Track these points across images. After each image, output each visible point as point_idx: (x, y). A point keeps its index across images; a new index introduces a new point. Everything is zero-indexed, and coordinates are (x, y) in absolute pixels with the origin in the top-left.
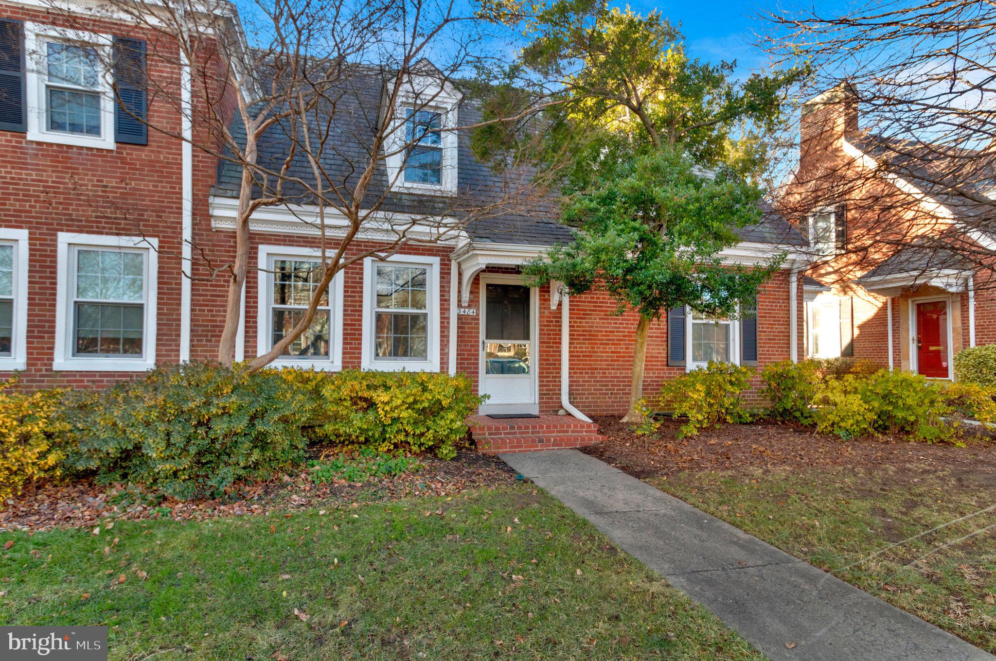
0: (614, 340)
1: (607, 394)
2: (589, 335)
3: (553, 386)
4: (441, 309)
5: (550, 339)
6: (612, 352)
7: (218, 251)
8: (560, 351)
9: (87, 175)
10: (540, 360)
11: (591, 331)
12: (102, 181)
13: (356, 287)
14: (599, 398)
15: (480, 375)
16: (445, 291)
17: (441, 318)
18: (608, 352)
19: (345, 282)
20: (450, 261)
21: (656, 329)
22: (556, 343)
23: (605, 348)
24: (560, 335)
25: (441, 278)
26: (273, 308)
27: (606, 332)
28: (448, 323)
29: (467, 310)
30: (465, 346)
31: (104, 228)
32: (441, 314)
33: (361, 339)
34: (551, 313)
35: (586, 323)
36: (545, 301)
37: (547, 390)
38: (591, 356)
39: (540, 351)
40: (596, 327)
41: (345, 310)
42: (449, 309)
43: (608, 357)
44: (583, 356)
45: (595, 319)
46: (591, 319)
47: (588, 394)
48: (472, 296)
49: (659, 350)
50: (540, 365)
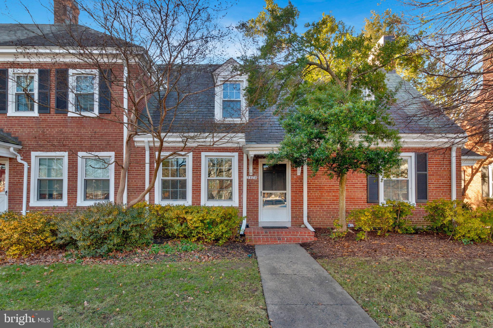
0: (334, 190)
1: (331, 217)
2: (319, 188)
3: (299, 213)
4: (239, 177)
5: (297, 190)
6: (333, 196)
7: (138, 156)
8: (303, 196)
9: (88, 128)
10: (292, 200)
11: (320, 185)
12: (94, 130)
13: (198, 168)
14: (326, 219)
15: (259, 208)
16: (241, 168)
17: (239, 181)
18: (331, 196)
19: (193, 166)
20: (243, 154)
21: (360, 183)
22: (300, 192)
23: (329, 194)
24: (303, 188)
25: (239, 162)
26: (162, 179)
27: (329, 185)
28: (243, 183)
29: (252, 177)
30: (251, 194)
31: (94, 149)
32: (239, 179)
33: (200, 192)
34: (297, 177)
35: (317, 181)
36: (294, 171)
37: (295, 215)
38: (321, 198)
39: (292, 196)
40: (323, 183)
41: (193, 179)
42: (243, 177)
43: (331, 198)
44: (316, 198)
45: (323, 179)
46: (320, 179)
47: (319, 217)
48: (255, 170)
49: (362, 195)
50: (292, 202)
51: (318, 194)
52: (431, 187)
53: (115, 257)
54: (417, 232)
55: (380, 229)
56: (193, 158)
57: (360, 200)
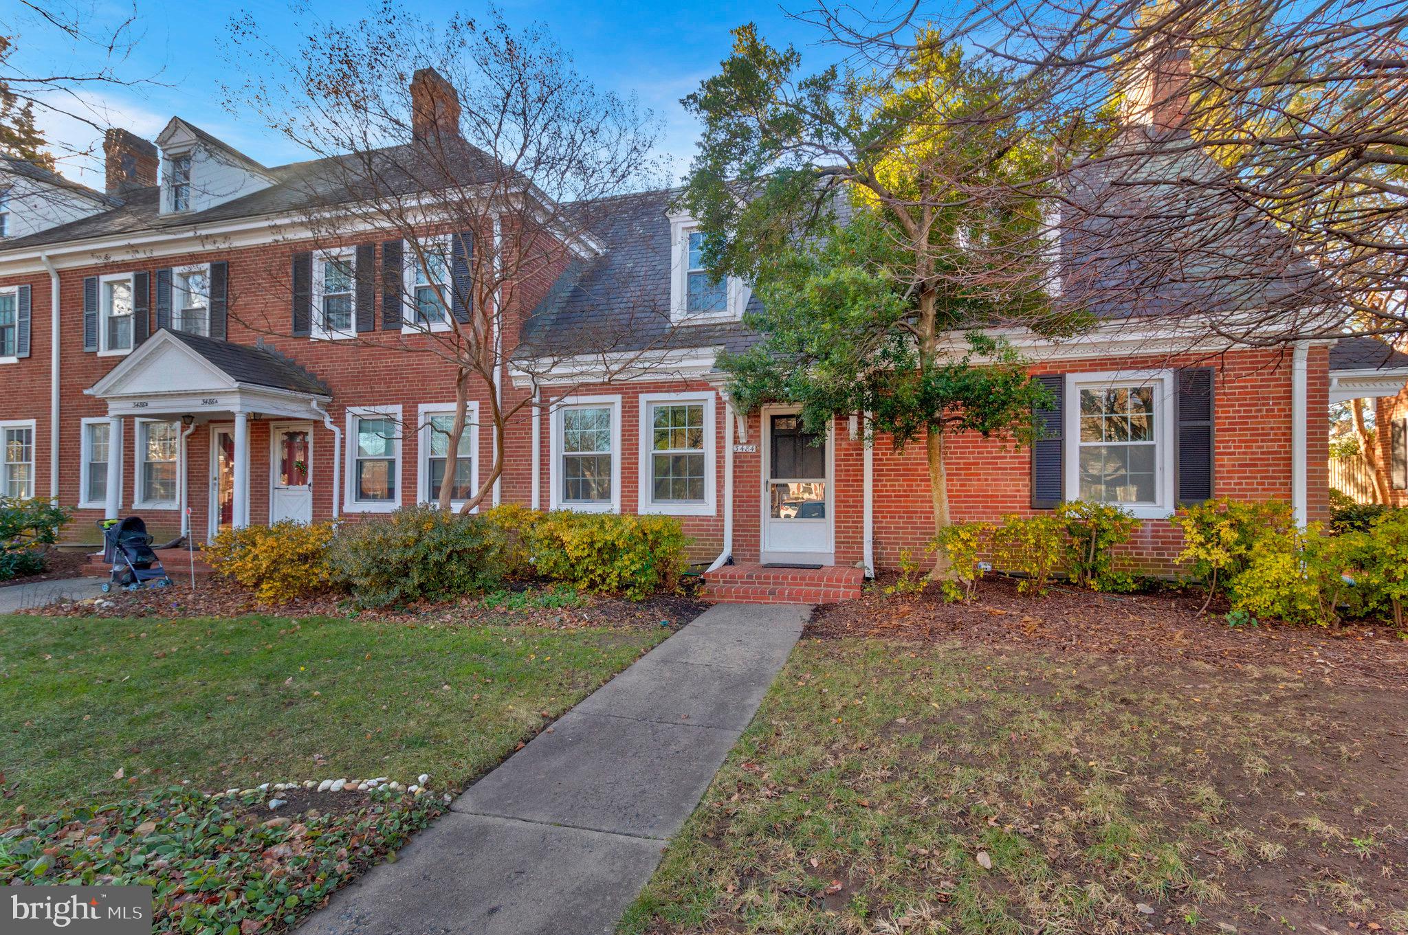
2: (905, 469)
3: (853, 532)
4: (717, 447)
5: (849, 475)
8: (862, 491)
10: (836, 502)
11: (907, 464)
13: (632, 431)
15: (762, 519)
16: (721, 428)
17: (717, 457)
19: (622, 425)
21: (1013, 457)
24: (862, 470)
25: (717, 413)
26: (563, 456)
28: (724, 462)
29: (745, 447)
30: (743, 486)
32: (717, 452)
33: (637, 482)
34: (849, 444)
36: (842, 430)
37: (845, 537)
38: (907, 496)
39: (837, 491)
40: (915, 459)
41: (623, 454)
42: (725, 447)
44: (896, 496)
47: (904, 544)
48: (751, 431)
49: (1018, 487)
50: (836, 507)
51: (900, 486)
52: (1222, 463)
56: (623, 407)
57: (1011, 502)
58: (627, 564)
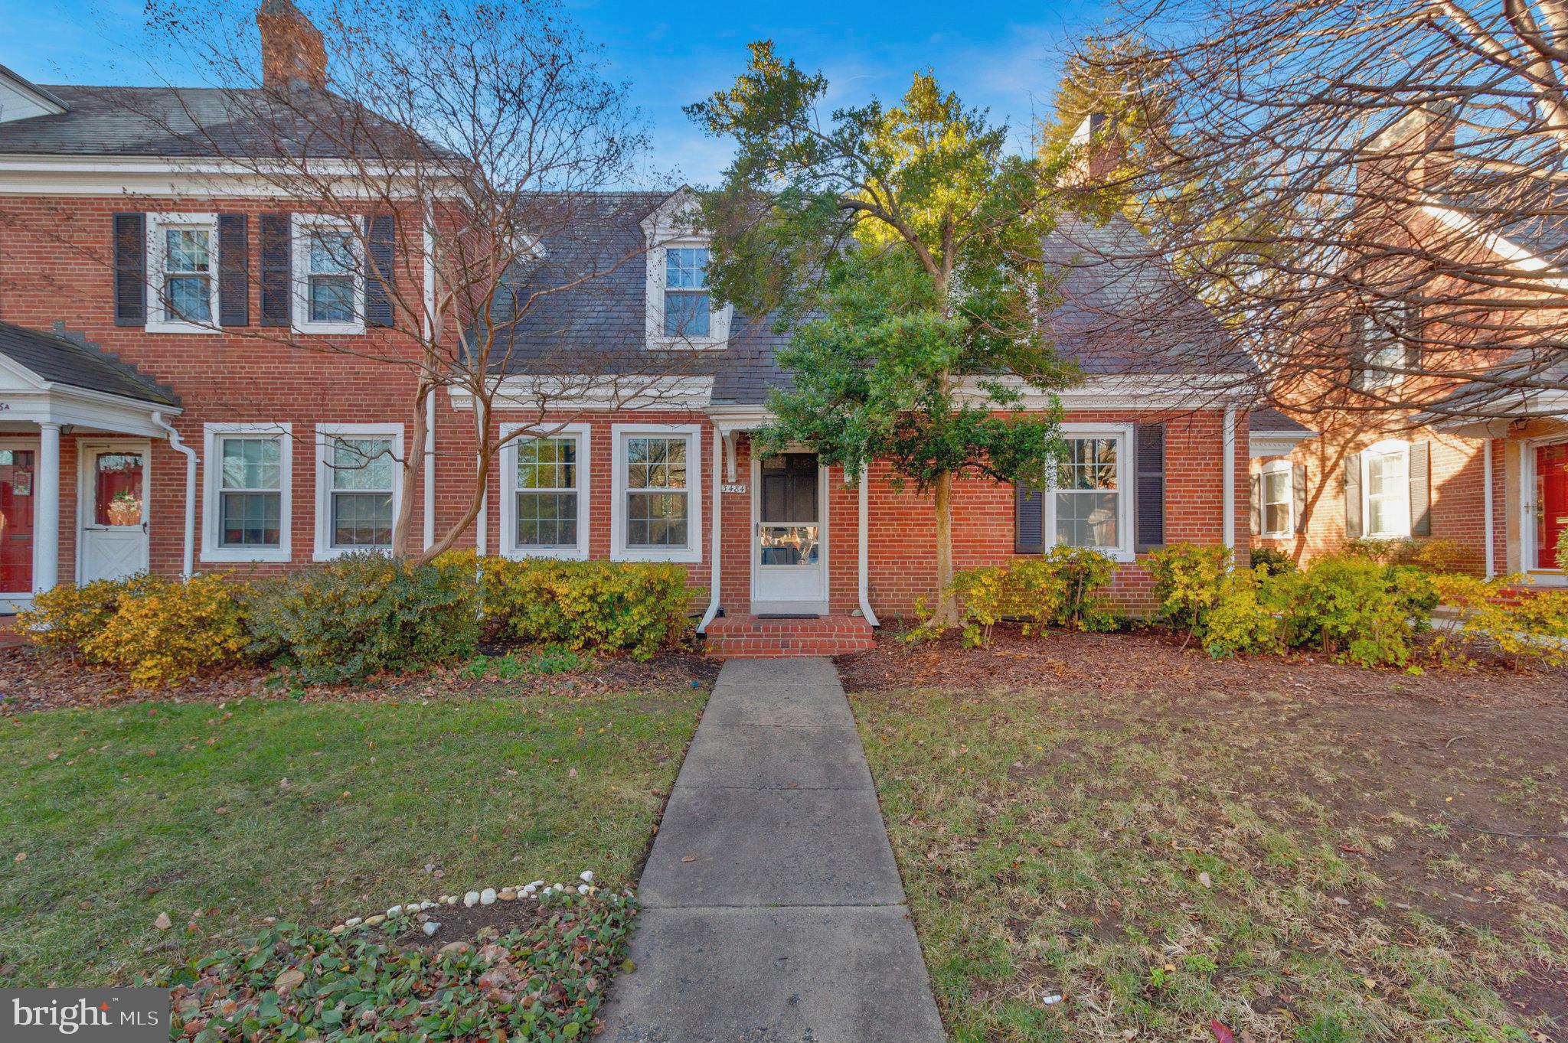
1: (925, 590)
2: (898, 514)
3: (848, 579)
4: (703, 487)
5: (844, 520)
7: (460, 433)
8: (857, 536)
9: (341, 363)
10: (831, 547)
11: (901, 509)
12: (353, 368)
13: (603, 466)
14: (913, 595)
15: (752, 567)
16: (707, 466)
17: (703, 498)
18: (925, 536)
19: (592, 460)
20: (711, 429)
21: (998, 504)
22: (852, 525)
24: (857, 514)
25: (702, 449)
26: (516, 493)
27: (923, 508)
28: (712, 503)
29: (734, 487)
30: (732, 531)
31: (355, 416)
32: (703, 492)
33: (610, 525)
34: (844, 487)
35: (894, 498)
36: (836, 474)
37: (839, 585)
38: (902, 541)
39: (832, 536)
41: (592, 493)
42: (711, 487)
43: (926, 541)
44: (890, 541)
45: (907, 492)
47: (897, 587)
48: (741, 470)
49: (1003, 532)
50: (831, 552)
51: (894, 530)
52: (1171, 512)
53: (381, 686)
54: (1126, 628)
55: (1030, 619)
56: (593, 438)
57: (998, 548)
58: (636, 618)
